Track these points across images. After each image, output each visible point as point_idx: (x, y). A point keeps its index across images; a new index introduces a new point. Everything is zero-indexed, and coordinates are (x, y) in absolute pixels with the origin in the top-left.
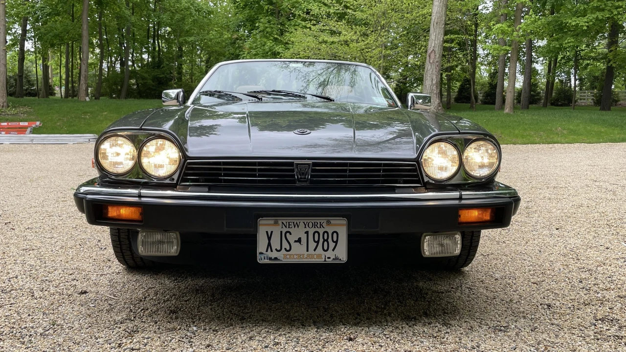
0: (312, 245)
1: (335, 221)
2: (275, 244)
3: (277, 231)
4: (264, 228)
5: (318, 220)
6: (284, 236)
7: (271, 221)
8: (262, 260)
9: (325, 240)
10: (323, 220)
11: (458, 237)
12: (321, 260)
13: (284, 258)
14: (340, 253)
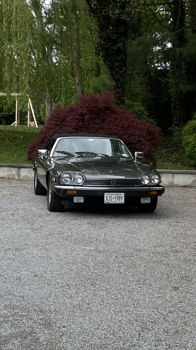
0: (116, 199)
1: (121, 193)
2: (108, 199)
3: (109, 196)
4: (106, 194)
5: (118, 193)
6: (110, 197)
7: (108, 193)
8: (105, 203)
9: (119, 198)
10: (119, 193)
11: (149, 198)
12: (118, 203)
13: (110, 202)
14: (123, 201)
